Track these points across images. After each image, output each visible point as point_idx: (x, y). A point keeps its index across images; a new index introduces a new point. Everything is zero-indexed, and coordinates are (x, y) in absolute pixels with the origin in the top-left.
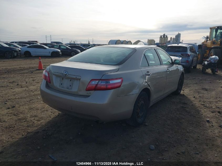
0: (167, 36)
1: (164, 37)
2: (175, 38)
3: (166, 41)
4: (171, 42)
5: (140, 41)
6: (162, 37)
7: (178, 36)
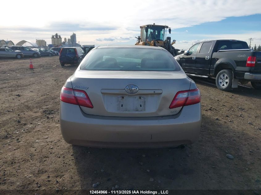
0: (60, 36)
1: (56, 38)
2: (70, 38)
3: (60, 42)
4: (67, 43)
5: (26, 42)
6: (55, 37)
7: (74, 37)
